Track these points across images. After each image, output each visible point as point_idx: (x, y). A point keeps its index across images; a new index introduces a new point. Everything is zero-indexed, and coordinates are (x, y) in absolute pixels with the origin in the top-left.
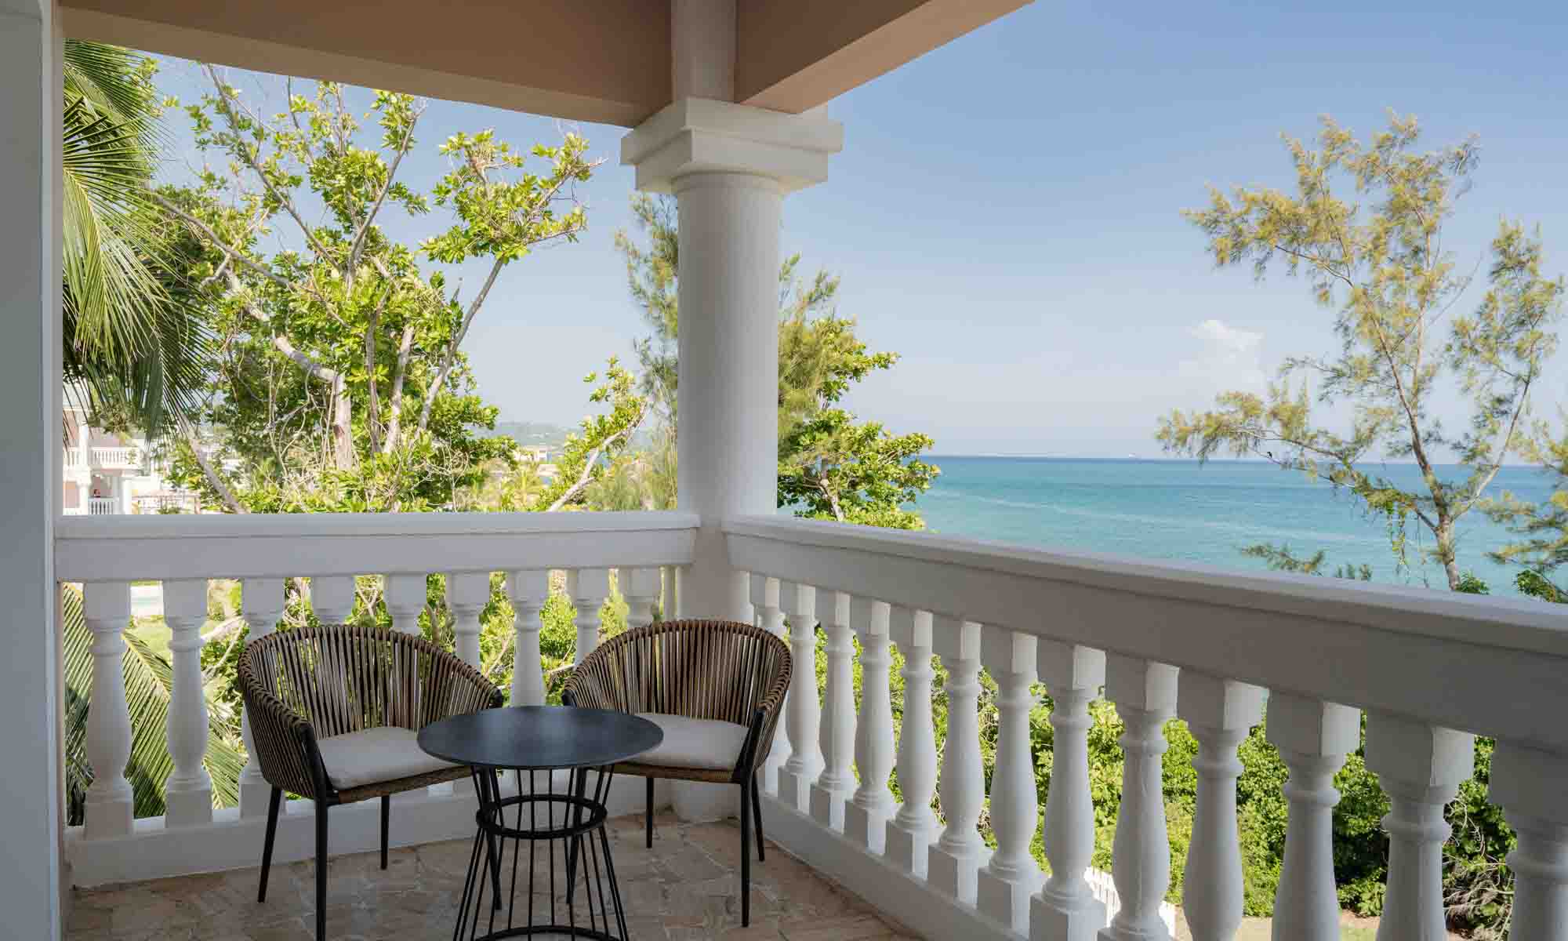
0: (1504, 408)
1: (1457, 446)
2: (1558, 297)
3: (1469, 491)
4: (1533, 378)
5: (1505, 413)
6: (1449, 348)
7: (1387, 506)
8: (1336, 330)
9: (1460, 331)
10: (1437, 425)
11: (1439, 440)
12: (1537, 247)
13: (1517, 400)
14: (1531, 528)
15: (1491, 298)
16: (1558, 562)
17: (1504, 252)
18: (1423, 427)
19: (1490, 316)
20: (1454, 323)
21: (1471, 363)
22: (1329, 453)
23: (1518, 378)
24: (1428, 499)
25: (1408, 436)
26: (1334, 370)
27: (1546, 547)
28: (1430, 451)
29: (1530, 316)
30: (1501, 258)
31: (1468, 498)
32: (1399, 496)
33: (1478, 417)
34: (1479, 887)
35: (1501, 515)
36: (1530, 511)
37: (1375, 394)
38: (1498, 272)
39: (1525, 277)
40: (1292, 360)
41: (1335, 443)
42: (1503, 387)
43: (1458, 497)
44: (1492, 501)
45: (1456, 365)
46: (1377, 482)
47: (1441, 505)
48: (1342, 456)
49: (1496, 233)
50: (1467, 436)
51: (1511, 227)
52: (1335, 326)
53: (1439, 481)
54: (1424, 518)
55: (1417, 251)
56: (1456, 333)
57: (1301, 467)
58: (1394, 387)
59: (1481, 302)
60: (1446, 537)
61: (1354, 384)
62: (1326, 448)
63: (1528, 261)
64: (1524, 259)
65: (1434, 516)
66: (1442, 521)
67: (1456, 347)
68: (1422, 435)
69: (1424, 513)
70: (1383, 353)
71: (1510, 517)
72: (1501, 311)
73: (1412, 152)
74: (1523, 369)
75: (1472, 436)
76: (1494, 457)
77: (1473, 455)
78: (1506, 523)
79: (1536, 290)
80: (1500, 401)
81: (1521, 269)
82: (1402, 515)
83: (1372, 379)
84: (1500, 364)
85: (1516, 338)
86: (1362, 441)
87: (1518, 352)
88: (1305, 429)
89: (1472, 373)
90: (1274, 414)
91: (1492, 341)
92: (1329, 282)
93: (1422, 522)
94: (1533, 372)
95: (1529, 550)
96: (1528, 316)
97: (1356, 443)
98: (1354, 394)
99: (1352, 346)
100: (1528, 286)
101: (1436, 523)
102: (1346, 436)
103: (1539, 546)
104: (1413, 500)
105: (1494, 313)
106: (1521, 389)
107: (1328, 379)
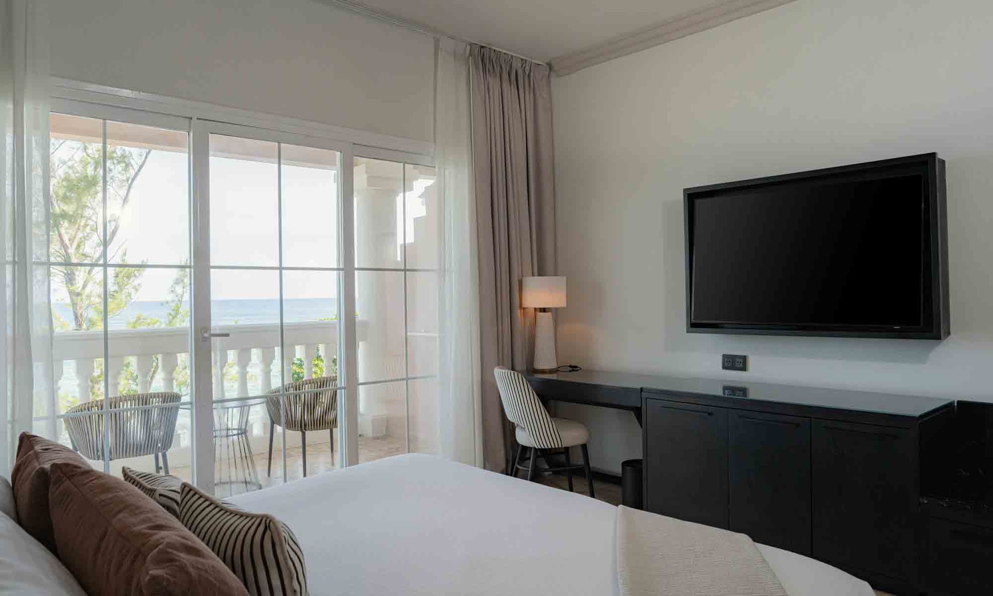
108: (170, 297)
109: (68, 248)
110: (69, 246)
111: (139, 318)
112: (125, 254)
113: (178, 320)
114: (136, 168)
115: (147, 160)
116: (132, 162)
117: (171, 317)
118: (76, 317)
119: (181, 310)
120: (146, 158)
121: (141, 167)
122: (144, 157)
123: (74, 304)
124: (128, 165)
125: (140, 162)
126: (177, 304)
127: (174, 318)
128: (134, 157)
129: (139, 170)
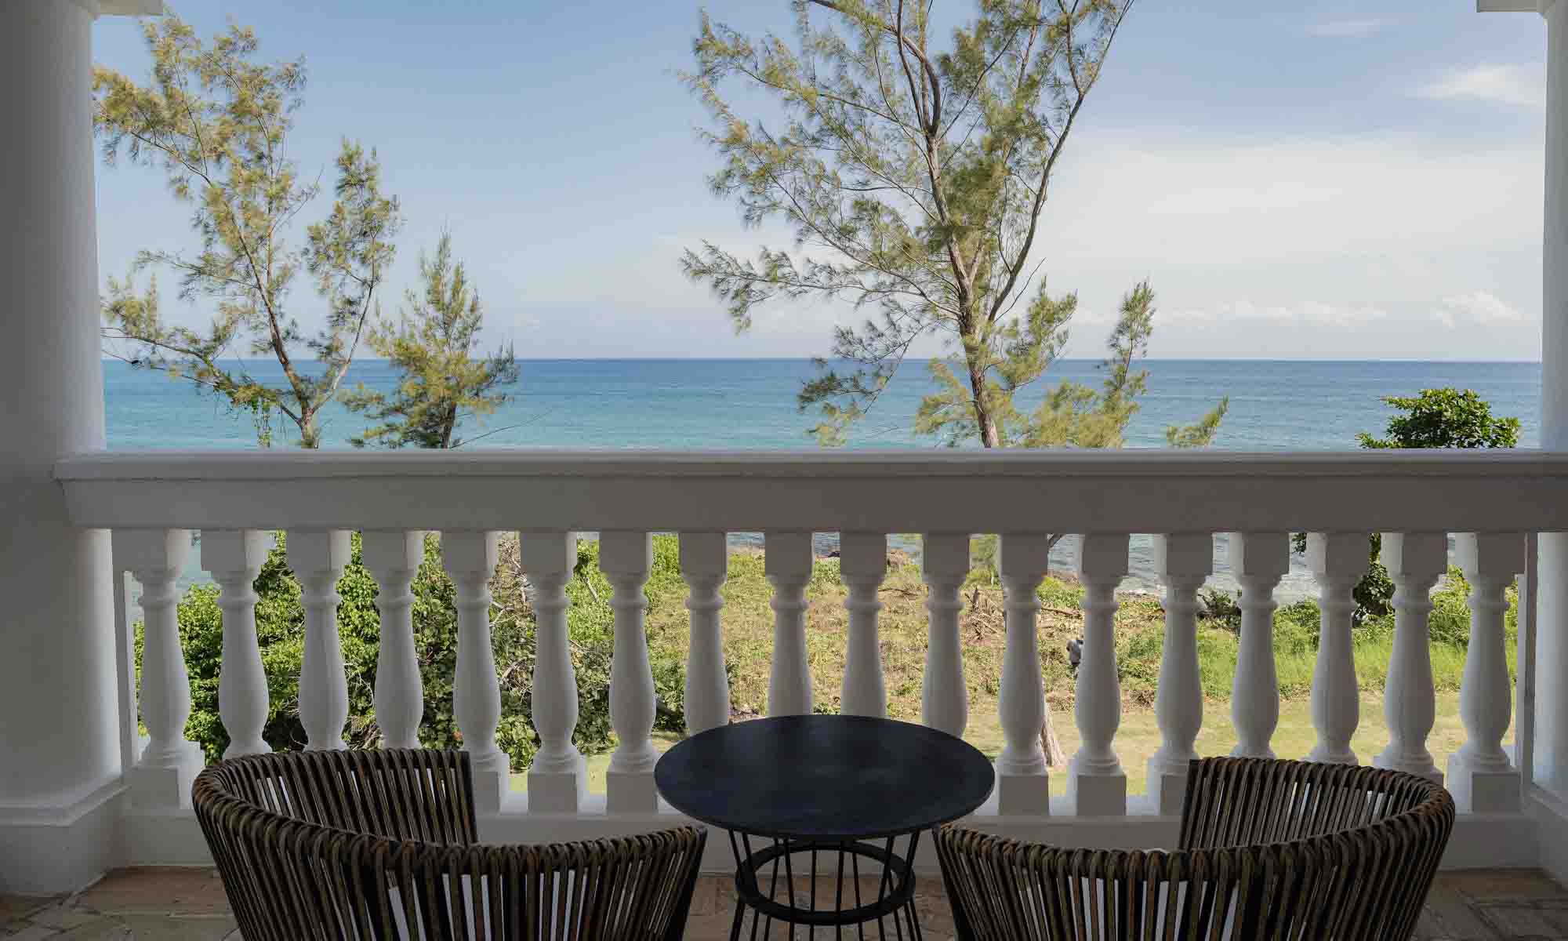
0: (353, 309)
1: (312, 344)
2: (392, 214)
3: (326, 384)
4: (374, 284)
5: (353, 313)
6: (306, 252)
7: (252, 403)
8: (195, 226)
9: (316, 237)
10: (293, 323)
11: (296, 338)
12: (375, 168)
13: (364, 302)
14: (383, 414)
15: (339, 210)
16: (406, 441)
17: (347, 170)
18: (283, 325)
19: (338, 226)
20: (310, 229)
21: (326, 267)
22: (188, 352)
23: (364, 282)
24: (290, 393)
25: (267, 334)
26: (193, 266)
27: (397, 429)
28: (288, 347)
29: (371, 229)
30: (344, 175)
31: (326, 391)
32: (261, 393)
33: (332, 317)
34: (373, 737)
35: (357, 404)
36: (380, 399)
37: (238, 293)
38: (343, 186)
39: (366, 194)
40: (148, 254)
41: (195, 341)
42: (353, 291)
43: (318, 390)
44: (350, 391)
45: (313, 268)
46: (241, 378)
47: (303, 398)
48: (203, 354)
49: (340, 152)
50: (322, 335)
51: (353, 147)
52: (194, 222)
53: (300, 375)
54: (288, 412)
55: (261, 157)
56: (313, 238)
57: (152, 365)
58: (254, 287)
59: (332, 211)
60: (309, 428)
61: (216, 282)
62: (185, 347)
63: (367, 180)
64: (364, 177)
65: (297, 410)
66: (304, 413)
67: (312, 251)
68: (282, 334)
69: (288, 407)
70: (244, 253)
71: (364, 406)
72: (348, 222)
73: (254, 60)
74: (365, 273)
75: (327, 335)
76: (345, 352)
77: (330, 350)
78: (362, 411)
79: (375, 205)
80: (350, 303)
81: (362, 186)
82: (266, 409)
83: (232, 278)
84: (350, 269)
85: (360, 247)
86: (220, 338)
87: (364, 260)
88: (158, 326)
89: (327, 277)
90: (116, 310)
91: (341, 247)
92: (185, 177)
93: (285, 415)
94: (376, 278)
95: (386, 431)
96: (369, 228)
97: (215, 340)
98: (216, 293)
99: (212, 242)
100: (369, 201)
101: (299, 415)
102: (206, 335)
103: (391, 428)
104: (275, 396)
105: (342, 223)
106: (367, 292)
107: (189, 276)
108: (1110, 355)
109: (964, 278)
110: (965, 275)
111: (1063, 391)
112: (1044, 285)
113: (1123, 394)
114: (1055, 141)
115: (1071, 127)
116: (1048, 132)
117: (1112, 388)
118: (974, 384)
119: (1128, 376)
120: (1070, 122)
121: (1062, 139)
122: (1066, 122)
123: (971, 364)
124: (1042, 138)
125: (1060, 133)
126: (1121, 367)
127: (1116, 389)
128: (1051, 123)
129: (1059, 146)
